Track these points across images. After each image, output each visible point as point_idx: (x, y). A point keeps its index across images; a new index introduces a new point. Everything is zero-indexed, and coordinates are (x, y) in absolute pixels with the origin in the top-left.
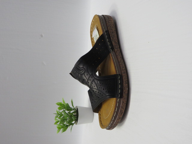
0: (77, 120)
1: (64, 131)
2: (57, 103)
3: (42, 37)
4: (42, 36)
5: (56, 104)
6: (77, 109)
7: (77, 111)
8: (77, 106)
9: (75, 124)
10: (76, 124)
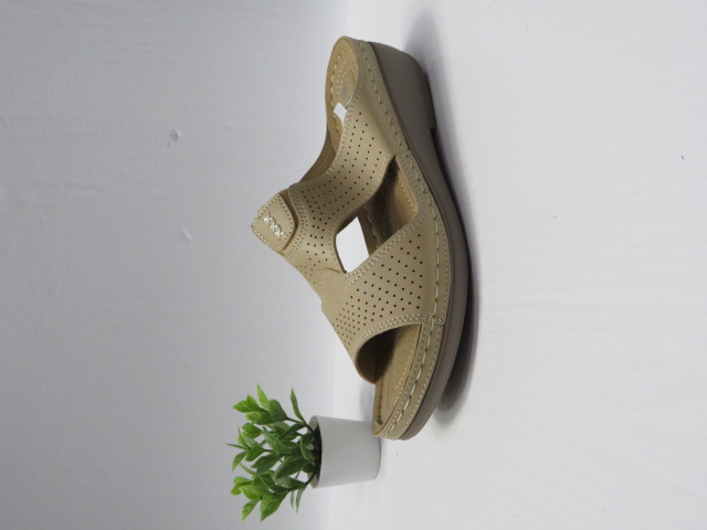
0: (315, 471)
1: (267, 513)
2: (236, 404)
3: (176, 140)
4: (175, 137)
5: (236, 407)
6: (318, 428)
7: (315, 436)
8: (314, 418)
9: (309, 486)
10: (314, 486)
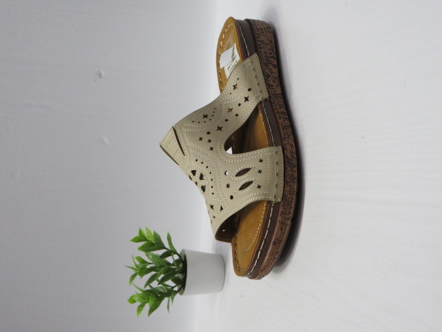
0: (182, 284)
1: (151, 311)
3: (100, 77)
4: (100, 75)
6: (185, 257)
7: (183, 261)
8: (183, 250)
9: (178, 294)
10: (181, 294)
